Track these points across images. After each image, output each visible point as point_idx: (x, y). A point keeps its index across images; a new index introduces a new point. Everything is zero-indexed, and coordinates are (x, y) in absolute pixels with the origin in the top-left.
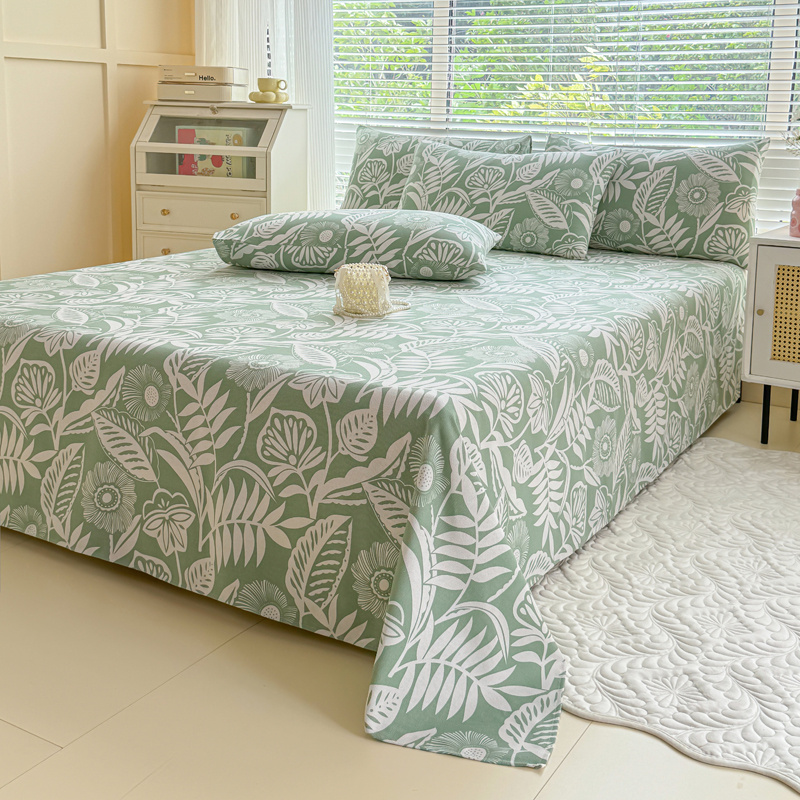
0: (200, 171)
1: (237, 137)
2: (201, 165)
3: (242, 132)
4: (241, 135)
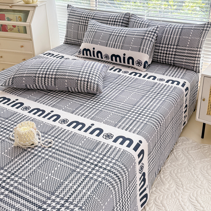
0: (9, 29)
1: (19, 17)
2: (9, 27)
3: (21, 15)
4: (21, 16)
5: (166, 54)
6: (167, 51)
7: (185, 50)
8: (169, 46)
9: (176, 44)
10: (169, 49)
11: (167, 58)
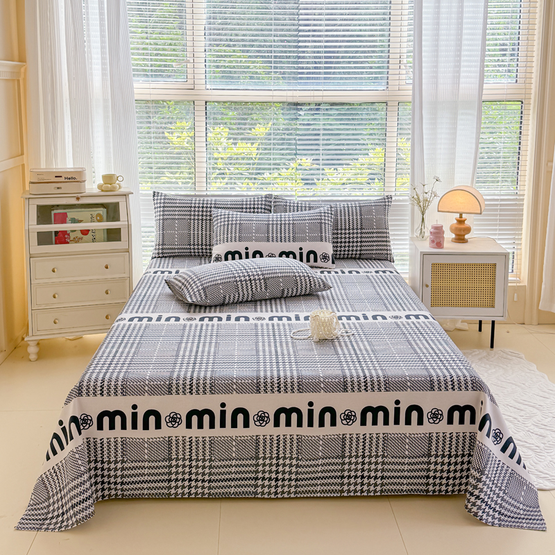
0: (72, 239)
1: (99, 215)
2: (72, 236)
3: (102, 211)
4: (102, 213)
5: (349, 242)
6: (349, 238)
7: (373, 233)
8: (351, 231)
9: (359, 227)
10: (351, 236)
11: (351, 249)
